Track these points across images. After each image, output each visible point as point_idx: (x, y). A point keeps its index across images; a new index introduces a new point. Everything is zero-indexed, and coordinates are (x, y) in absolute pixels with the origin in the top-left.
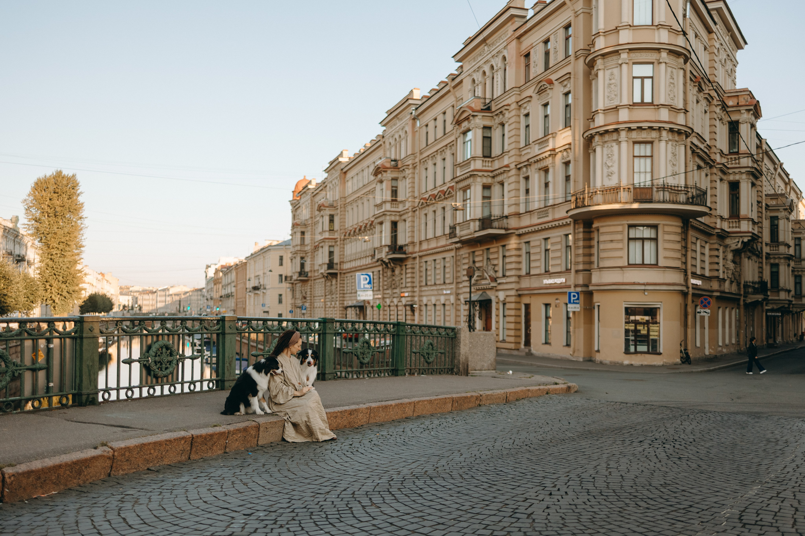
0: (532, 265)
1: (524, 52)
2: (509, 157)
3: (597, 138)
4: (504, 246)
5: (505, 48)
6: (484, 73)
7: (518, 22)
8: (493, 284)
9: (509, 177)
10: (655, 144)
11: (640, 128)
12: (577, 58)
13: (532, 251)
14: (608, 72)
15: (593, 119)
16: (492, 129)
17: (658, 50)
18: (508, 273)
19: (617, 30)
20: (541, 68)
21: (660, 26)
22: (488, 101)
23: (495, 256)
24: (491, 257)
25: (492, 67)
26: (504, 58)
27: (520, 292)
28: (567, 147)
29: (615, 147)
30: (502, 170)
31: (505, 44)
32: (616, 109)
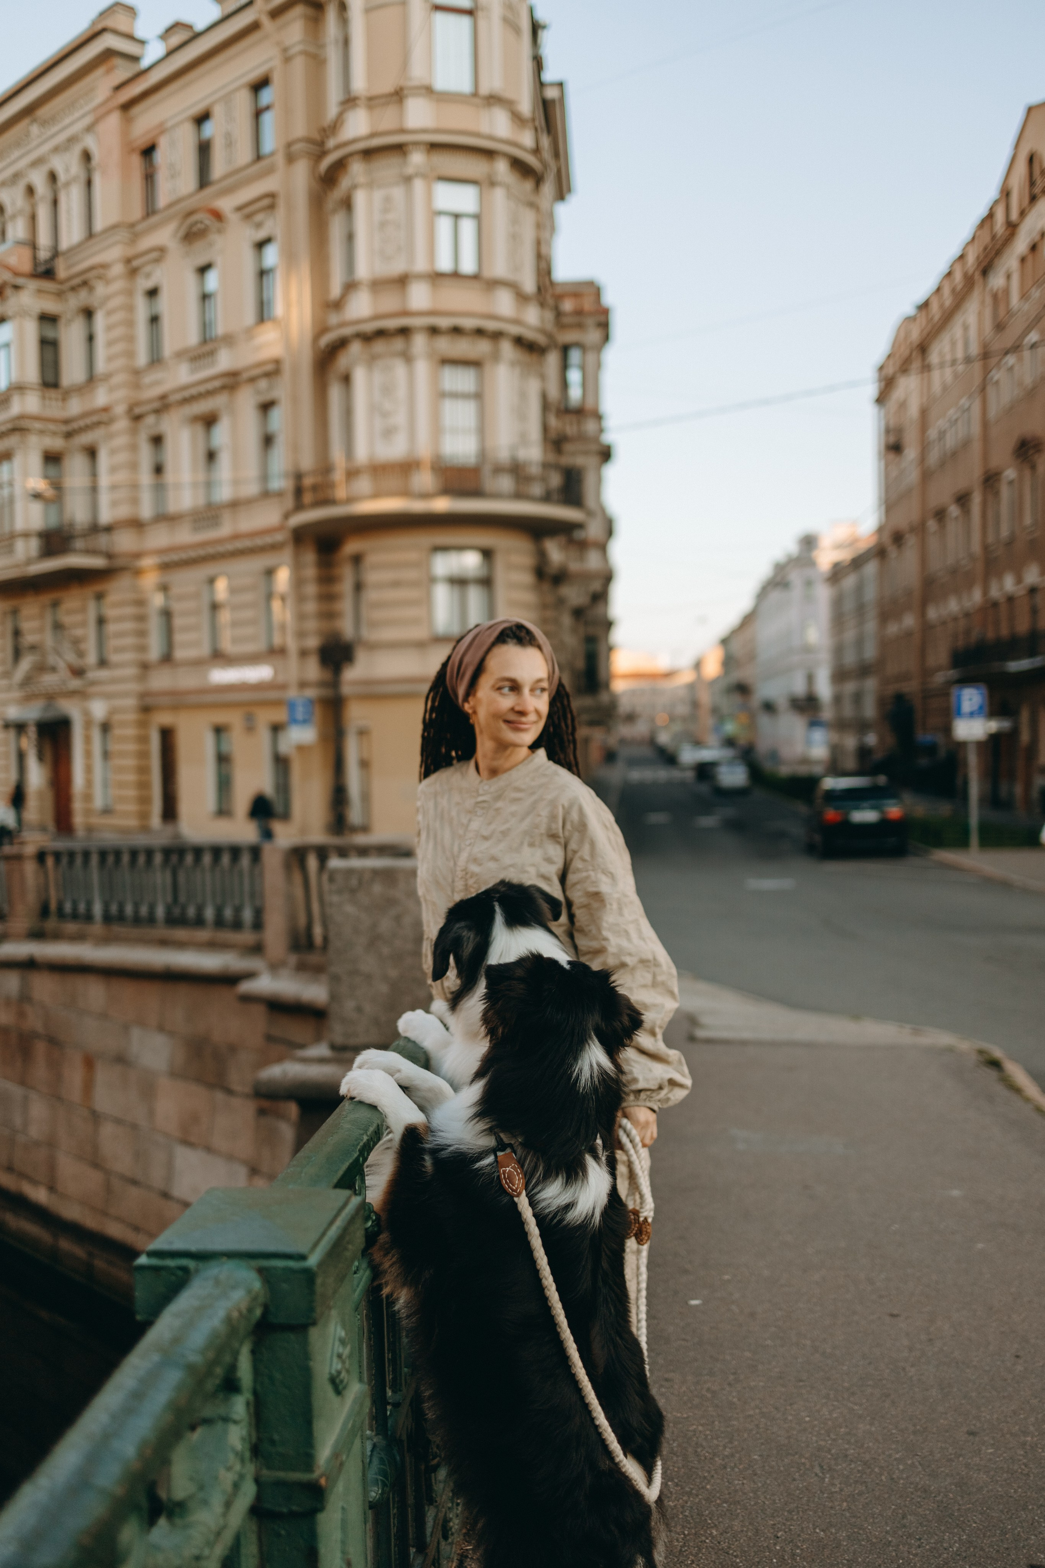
0: (178, 637)
1: (143, 142)
2: (111, 390)
3: (355, 348)
4: (100, 597)
5: (89, 129)
6: (30, 191)
7: (122, 72)
8: (75, 683)
9: (110, 436)
10: (488, 368)
11: (456, 331)
12: (290, 159)
13: (177, 607)
14: (378, 195)
15: (337, 305)
16: (62, 323)
17: (489, 154)
18: (114, 658)
19: (398, 96)
20: (187, 181)
21: (493, 100)
22: (43, 254)
23: (77, 618)
24: (67, 620)
25: (53, 177)
26: (87, 156)
27: (149, 701)
28: (269, 367)
29: (400, 369)
30: (88, 421)
31: (88, 120)
32: (402, 281)
